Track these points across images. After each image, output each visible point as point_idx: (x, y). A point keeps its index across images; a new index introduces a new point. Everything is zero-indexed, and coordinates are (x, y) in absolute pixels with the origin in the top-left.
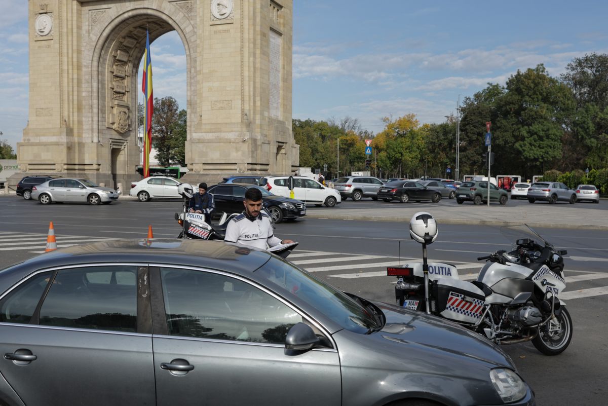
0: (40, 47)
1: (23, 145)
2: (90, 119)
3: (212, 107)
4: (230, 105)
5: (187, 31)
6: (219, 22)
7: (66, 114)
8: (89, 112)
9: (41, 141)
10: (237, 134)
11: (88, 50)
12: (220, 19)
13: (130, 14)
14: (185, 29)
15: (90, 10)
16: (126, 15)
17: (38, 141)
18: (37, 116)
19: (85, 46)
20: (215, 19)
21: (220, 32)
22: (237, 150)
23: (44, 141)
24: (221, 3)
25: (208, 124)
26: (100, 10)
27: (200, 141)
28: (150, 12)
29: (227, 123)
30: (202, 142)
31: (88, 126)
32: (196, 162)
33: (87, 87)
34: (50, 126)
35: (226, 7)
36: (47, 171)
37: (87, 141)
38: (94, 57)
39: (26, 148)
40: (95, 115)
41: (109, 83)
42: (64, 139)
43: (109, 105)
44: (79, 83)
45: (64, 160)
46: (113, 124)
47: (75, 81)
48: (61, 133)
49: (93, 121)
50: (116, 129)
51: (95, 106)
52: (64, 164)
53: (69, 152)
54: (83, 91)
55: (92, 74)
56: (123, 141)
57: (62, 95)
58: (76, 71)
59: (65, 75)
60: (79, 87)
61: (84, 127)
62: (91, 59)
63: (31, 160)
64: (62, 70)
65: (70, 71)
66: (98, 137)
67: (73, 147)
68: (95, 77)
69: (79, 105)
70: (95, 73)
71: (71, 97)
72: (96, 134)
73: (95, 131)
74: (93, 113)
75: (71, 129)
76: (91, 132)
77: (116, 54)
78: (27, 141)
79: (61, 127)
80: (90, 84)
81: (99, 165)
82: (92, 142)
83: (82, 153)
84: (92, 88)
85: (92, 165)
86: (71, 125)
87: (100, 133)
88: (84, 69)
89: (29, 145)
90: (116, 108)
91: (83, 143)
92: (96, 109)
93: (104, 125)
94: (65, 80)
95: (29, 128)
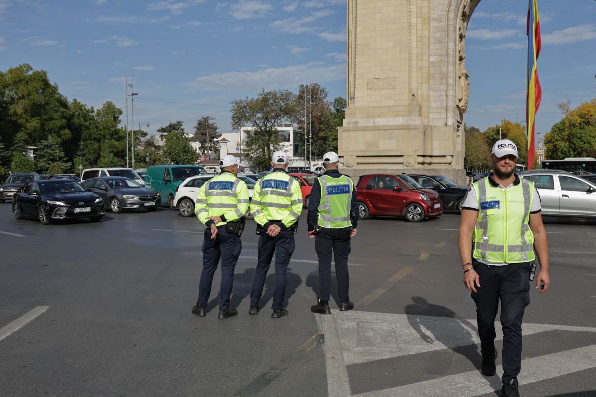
1: (349, 131)
2: (443, 94)
7: (414, 86)
8: (441, 84)
9: (377, 124)
17: (371, 124)
18: (368, 89)
23: (382, 124)
31: (439, 103)
33: (438, 49)
34: (391, 103)
36: (388, 165)
37: (437, 124)
38: (450, 6)
39: (352, 134)
40: (450, 88)
41: (459, 44)
42: (416, 121)
43: (458, 74)
44: (429, 42)
45: (418, 150)
46: (460, 100)
47: (425, 40)
48: (410, 113)
49: (447, 96)
50: (462, 108)
51: (451, 75)
52: (418, 156)
53: (424, 140)
54: (431, 55)
55: (447, 31)
56: (460, 124)
57: (410, 59)
58: (427, 25)
59: (413, 31)
60: (429, 48)
61: (432, 104)
62: (445, 9)
63: (361, 151)
64: (410, 24)
65: (419, 26)
66: (453, 118)
67: (426, 132)
68: (451, 34)
69: (429, 74)
70: (452, 28)
71: (419, 62)
72: (452, 113)
73: (451, 109)
74: (447, 84)
75: (420, 107)
76: (443, 111)
77: (466, 5)
78: (352, 125)
79: (409, 105)
80: (442, 45)
81: (453, 156)
82: (445, 125)
83: (432, 140)
84: (447, 49)
85: (445, 156)
86: (420, 102)
87: (454, 112)
88: (433, 24)
89: (359, 130)
90: (463, 78)
91: (431, 126)
92: (452, 79)
93: (456, 102)
94: (414, 38)
95: (356, 106)
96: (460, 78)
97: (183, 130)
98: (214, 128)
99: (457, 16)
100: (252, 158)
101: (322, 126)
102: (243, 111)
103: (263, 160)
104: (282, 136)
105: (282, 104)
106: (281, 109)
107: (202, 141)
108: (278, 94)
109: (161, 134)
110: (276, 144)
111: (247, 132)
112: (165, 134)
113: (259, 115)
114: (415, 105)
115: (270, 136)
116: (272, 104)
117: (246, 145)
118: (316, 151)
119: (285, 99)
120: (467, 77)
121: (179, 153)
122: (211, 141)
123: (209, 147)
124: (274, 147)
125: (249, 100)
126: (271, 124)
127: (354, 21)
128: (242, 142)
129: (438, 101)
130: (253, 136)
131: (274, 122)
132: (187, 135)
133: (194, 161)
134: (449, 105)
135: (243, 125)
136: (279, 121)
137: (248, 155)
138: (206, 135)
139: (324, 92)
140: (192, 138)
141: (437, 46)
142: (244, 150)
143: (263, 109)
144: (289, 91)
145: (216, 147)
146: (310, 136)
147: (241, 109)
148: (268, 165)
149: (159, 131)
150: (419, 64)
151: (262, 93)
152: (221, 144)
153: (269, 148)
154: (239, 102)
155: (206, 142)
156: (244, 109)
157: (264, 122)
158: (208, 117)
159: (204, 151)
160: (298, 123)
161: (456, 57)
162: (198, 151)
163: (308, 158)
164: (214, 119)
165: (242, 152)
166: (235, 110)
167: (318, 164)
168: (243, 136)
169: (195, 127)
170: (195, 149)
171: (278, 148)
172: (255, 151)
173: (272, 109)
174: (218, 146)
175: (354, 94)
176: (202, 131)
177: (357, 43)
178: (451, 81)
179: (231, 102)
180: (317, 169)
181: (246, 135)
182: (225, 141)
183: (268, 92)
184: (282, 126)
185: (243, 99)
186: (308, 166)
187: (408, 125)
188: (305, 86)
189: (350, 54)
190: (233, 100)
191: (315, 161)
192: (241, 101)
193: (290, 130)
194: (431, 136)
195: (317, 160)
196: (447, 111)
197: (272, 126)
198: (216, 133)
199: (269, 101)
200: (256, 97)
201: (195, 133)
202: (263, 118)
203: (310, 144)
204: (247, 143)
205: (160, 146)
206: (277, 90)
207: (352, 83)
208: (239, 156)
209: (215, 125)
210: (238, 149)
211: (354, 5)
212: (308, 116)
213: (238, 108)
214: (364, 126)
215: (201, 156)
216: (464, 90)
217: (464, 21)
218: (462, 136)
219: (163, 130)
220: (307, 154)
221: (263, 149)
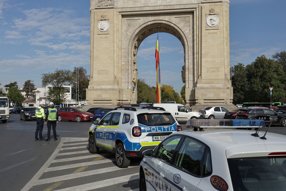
0: (101, 38)
1: (90, 90)
2: (127, 77)
3: (207, 71)
4: (218, 70)
5: (186, 33)
6: (211, 28)
7: (116, 73)
8: (126, 73)
9: (101, 88)
10: (223, 84)
11: (126, 40)
12: (211, 27)
13: (152, 22)
14: (184, 31)
15: (127, 20)
16: (149, 23)
17: (99, 88)
18: (98, 74)
19: (124, 38)
20: (209, 27)
21: (211, 33)
22: (224, 93)
23: (103, 88)
24: (213, 19)
25: (205, 79)
26: (133, 20)
27: (202, 88)
28: (163, 22)
29: (216, 79)
30: (203, 89)
31: (125, 80)
32: (200, 99)
33: (125, 60)
34: (107, 80)
35: (215, 21)
36: (106, 104)
37: (125, 88)
38: (129, 44)
39: (92, 91)
40: (130, 74)
41: (133, 58)
42: (116, 87)
43: (133, 69)
44: (121, 57)
45: (117, 98)
46: (134, 79)
47: (120, 56)
48: (114, 84)
49: (128, 77)
50: (135, 82)
51: (130, 69)
52: (117, 100)
53: (119, 94)
54: (122, 62)
55: (128, 53)
56: (134, 88)
57: (114, 63)
58: (121, 51)
59: (115, 53)
60: (121, 59)
61: (123, 81)
62: (127, 45)
63: (95, 98)
64: (114, 50)
65: (118, 51)
66: (131, 86)
67: (120, 91)
68: (130, 54)
69: (121, 69)
70: (130, 52)
71: (118, 64)
72: (130, 84)
73: (130, 83)
74: (128, 73)
75: (118, 82)
76: (127, 83)
77: (136, 43)
78: (92, 88)
79: (114, 81)
80: (126, 58)
81: (131, 100)
82: (128, 88)
83: (123, 94)
84: (128, 60)
85: (128, 100)
86: (118, 80)
87: (131, 84)
88: (123, 50)
89: (95, 90)
90: (135, 71)
91: (122, 89)
92: (130, 71)
93: (132, 80)
94: (116, 55)
95: (93, 81)
96: (134, 70)
97: (17, 86)
98: (33, 85)
99: (132, 48)
100: (51, 100)
101: (84, 86)
102: (47, 78)
103: (57, 101)
104: (66, 90)
105: (66, 76)
106: (65, 78)
107: (27, 91)
108: (64, 71)
109: (6, 88)
110: (63, 94)
111: (50, 88)
112: (8, 88)
113: (55, 81)
114: (116, 81)
115: (60, 90)
116: (61, 76)
117: (49, 94)
118: (81, 97)
119: (67, 74)
120: (137, 70)
121: (15, 97)
122: (31, 92)
123: (31, 94)
124: (62, 95)
125: (51, 73)
126: (61, 85)
127: (93, 47)
128: (47, 92)
129: (125, 79)
130: (52, 90)
131: (62, 84)
132: (19, 88)
133: (23, 101)
134: (129, 81)
135: (47, 85)
136: (64, 83)
137: (49, 99)
138: (29, 89)
139: (85, 71)
140: (22, 90)
141: (125, 58)
142: (48, 96)
143: (57, 78)
144: (69, 70)
145: (34, 94)
146: (78, 91)
147: (46, 78)
148: (59, 103)
149: (5, 86)
150: (118, 65)
151: (56, 70)
152: (36, 93)
153: (59, 95)
154: (45, 74)
155: (29, 92)
156: (48, 78)
157: (57, 84)
158: (30, 80)
159: (28, 96)
160: (73, 84)
161: (132, 63)
162: (25, 96)
163: (77, 100)
164: (33, 81)
165: (47, 97)
166: (43, 78)
167: (82, 103)
168: (47, 90)
169: (24, 85)
170: (23, 95)
171: (64, 95)
172: (53, 97)
173: (61, 78)
174: (35, 94)
175: (93, 76)
176: (27, 87)
177: (94, 56)
178: (130, 72)
179: (42, 74)
180: (82, 105)
181: (49, 89)
182: (38, 92)
183: (59, 70)
184: (66, 85)
185: (48, 73)
186: (77, 103)
187: (113, 89)
188: (77, 68)
189: (91, 60)
190: (43, 74)
191: (81, 101)
192: (46, 74)
193: (70, 87)
194: (122, 93)
195: (82, 101)
196: (128, 83)
197: (61, 86)
198: (34, 88)
199: (60, 75)
200: (54, 73)
201: (23, 87)
202: (57, 82)
203: (78, 94)
204: (49, 93)
205: (6, 94)
206: (64, 69)
207: (92, 71)
208: (45, 99)
209: (33, 84)
210: (45, 95)
211: (93, 41)
212: (77, 81)
213: (45, 77)
214: (96, 89)
215: (26, 99)
216: (135, 75)
217: (135, 49)
218: (136, 93)
219: (7, 86)
220: (77, 98)
221: (57, 96)
